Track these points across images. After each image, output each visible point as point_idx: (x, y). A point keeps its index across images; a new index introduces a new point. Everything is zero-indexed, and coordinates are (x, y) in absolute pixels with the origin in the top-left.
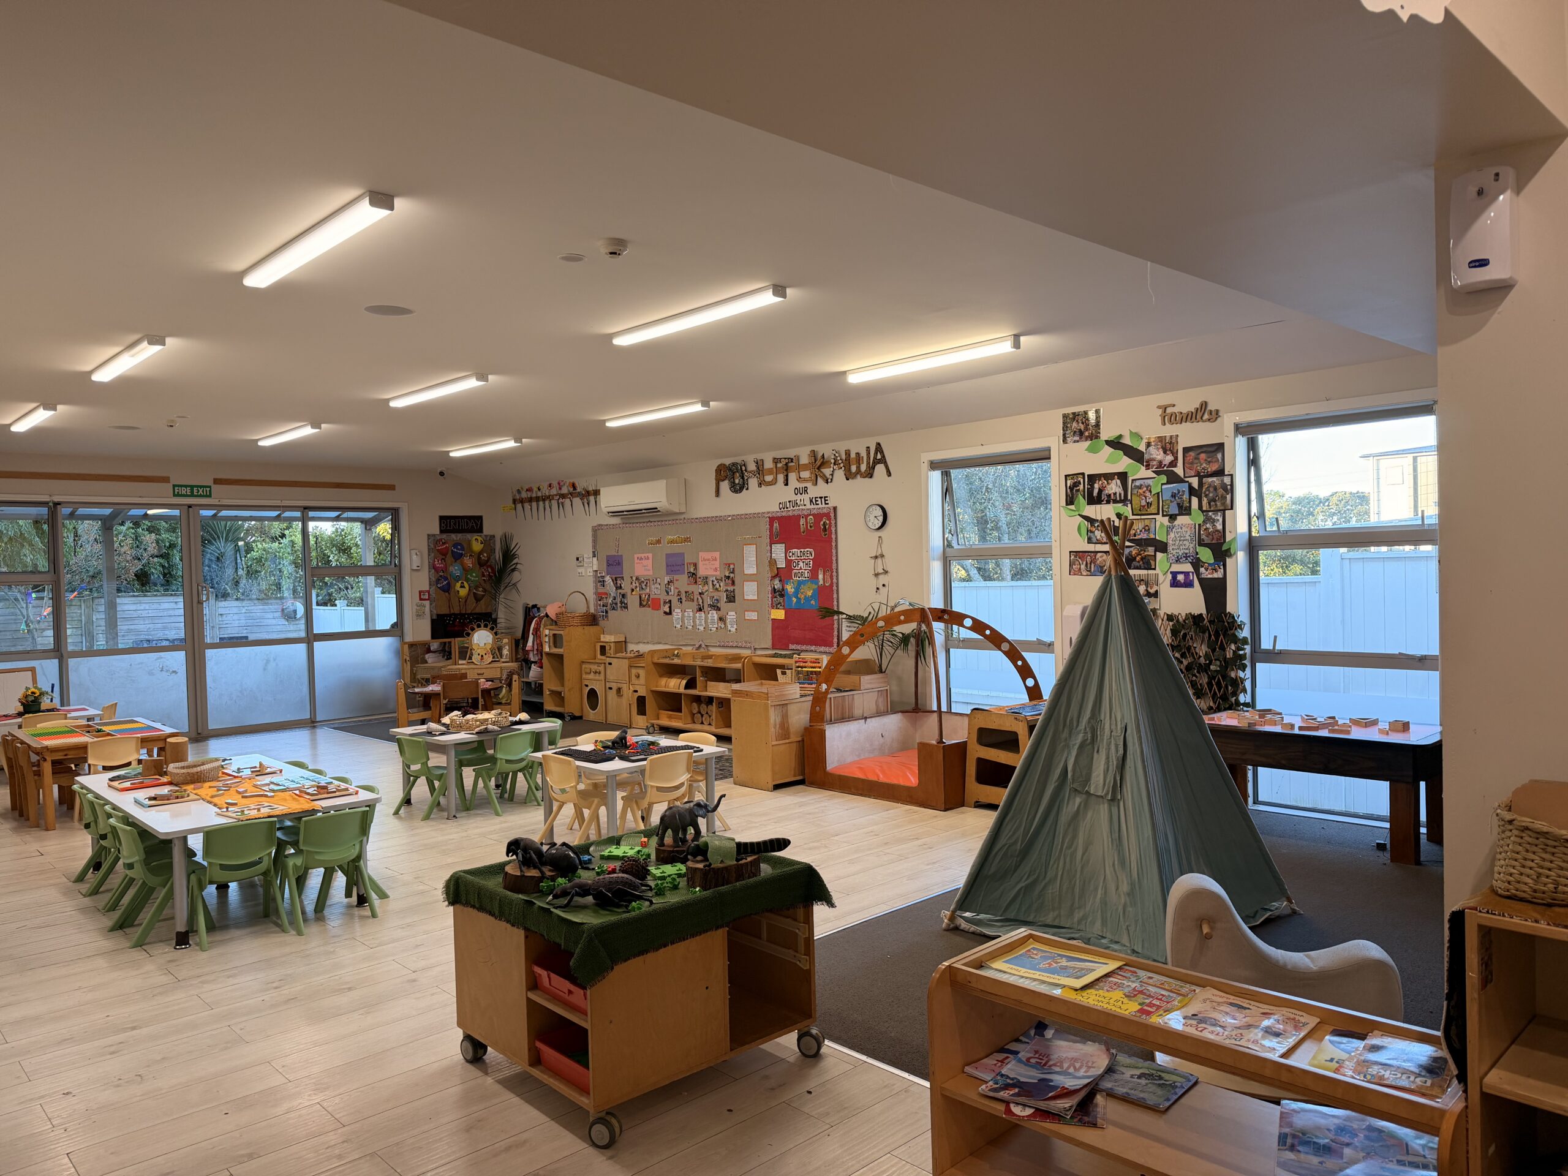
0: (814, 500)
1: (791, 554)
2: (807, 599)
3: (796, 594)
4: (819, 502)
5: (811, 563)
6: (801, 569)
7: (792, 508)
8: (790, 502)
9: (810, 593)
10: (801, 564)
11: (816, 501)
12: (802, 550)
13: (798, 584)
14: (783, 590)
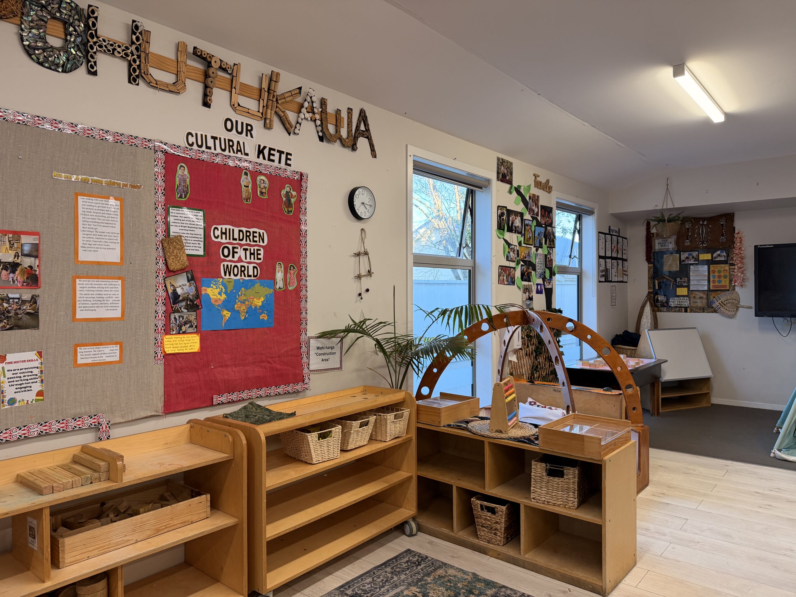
0: (266, 152)
1: (218, 233)
2: (253, 312)
3: (228, 304)
4: (276, 157)
5: (262, 252)
6: (240, 260)
7: (219, 150)
8: (214, 138)
9: (259, 302)
10: (241, 253)
11: (270, 154)
12: (244, 229)
13: (235, 287)
14: (198, 296)
